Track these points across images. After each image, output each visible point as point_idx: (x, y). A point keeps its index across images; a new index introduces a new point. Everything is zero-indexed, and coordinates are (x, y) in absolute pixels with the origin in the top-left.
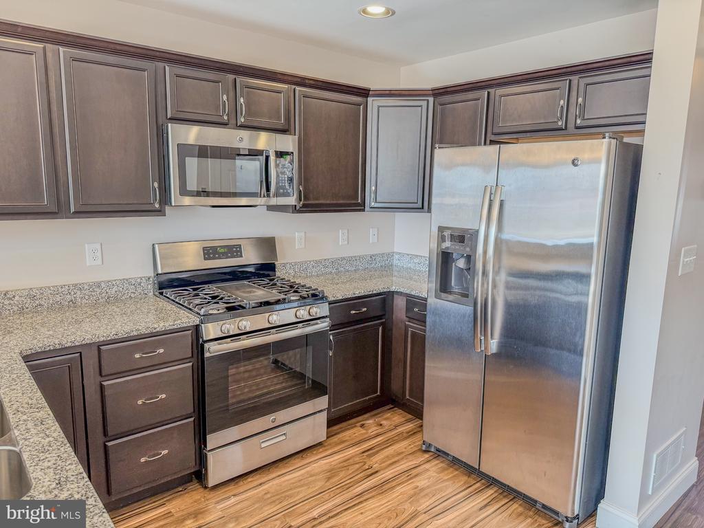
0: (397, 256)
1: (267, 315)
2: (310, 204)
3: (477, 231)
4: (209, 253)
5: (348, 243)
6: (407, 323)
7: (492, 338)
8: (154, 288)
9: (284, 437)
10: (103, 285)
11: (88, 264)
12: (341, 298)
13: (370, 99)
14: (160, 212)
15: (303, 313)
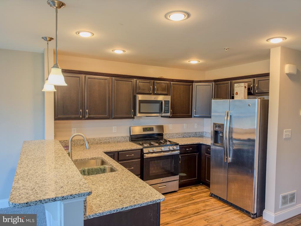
0: (205, 133)
1: (161, 147)
2: (174, 115)
3: (224, 124)
4: (145, 129)
5: (187, 128)
6: (206, 154)
7: (229, 157)
8: (129, 139)
9: (165, 186)
10: (117, 138)
11: (113, 132)
12: (183, 144)
13: (194, 84)
14: (133, 118)
15: (171, 148)
